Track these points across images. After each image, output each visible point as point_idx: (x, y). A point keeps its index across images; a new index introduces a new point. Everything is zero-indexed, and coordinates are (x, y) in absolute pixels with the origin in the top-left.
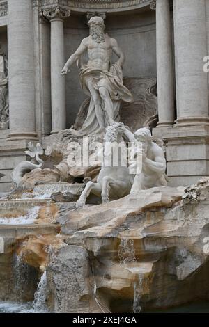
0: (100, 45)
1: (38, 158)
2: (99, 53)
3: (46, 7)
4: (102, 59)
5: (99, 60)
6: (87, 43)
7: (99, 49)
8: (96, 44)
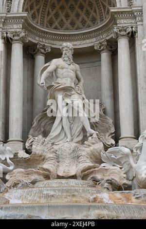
0: (70, 67)
1: (9, 161)
2: (69, 73)
3: (9, 30)
4: (71, 78)
5: (69, 79)
6: (58, 64)
7: (70, 70)
8: (67, 66)
